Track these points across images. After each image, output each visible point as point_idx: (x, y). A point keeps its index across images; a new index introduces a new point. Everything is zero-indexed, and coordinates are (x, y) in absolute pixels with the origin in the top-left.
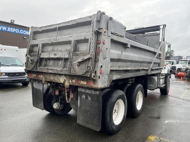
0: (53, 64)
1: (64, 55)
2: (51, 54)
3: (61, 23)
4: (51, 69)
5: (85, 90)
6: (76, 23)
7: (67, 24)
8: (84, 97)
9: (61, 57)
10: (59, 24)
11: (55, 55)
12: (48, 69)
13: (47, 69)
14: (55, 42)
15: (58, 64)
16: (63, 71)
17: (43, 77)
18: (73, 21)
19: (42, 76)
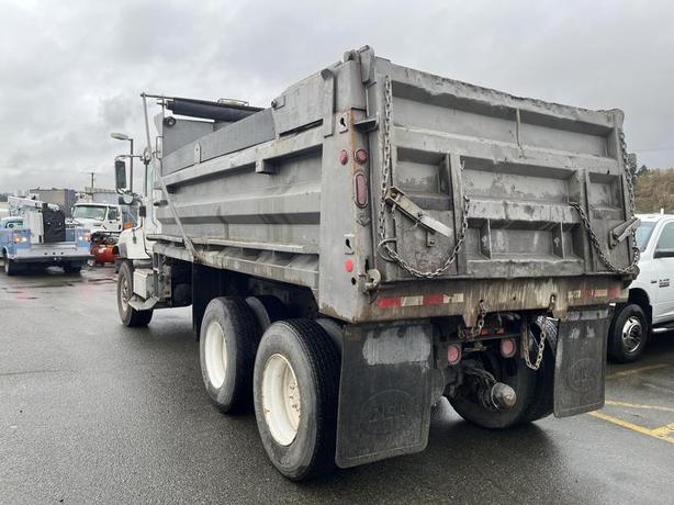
0: (510, 242)
1: (561, 214)
2: (515, 206)
3: (522, 99)
4: (524, 264)
5: (581, 315)
6: (574, 119)
7: (544, 111)
8: (575, 334)
9: (555, 220)
10: (513, 98)
11: (529, 210)
12: (511, 263)
13: (507, 263)
14: (521, 165)
15: (529, 244)
16: (566, 266)
17: (469, 300)
18: (565, 110)
19: (460, 298)
